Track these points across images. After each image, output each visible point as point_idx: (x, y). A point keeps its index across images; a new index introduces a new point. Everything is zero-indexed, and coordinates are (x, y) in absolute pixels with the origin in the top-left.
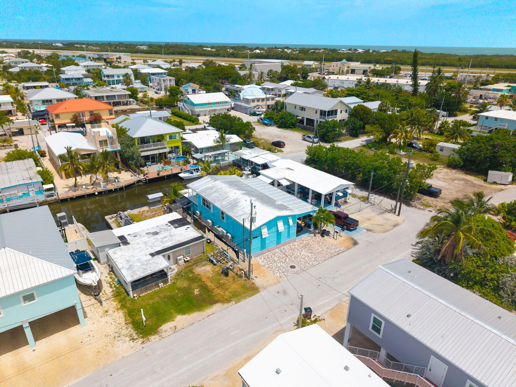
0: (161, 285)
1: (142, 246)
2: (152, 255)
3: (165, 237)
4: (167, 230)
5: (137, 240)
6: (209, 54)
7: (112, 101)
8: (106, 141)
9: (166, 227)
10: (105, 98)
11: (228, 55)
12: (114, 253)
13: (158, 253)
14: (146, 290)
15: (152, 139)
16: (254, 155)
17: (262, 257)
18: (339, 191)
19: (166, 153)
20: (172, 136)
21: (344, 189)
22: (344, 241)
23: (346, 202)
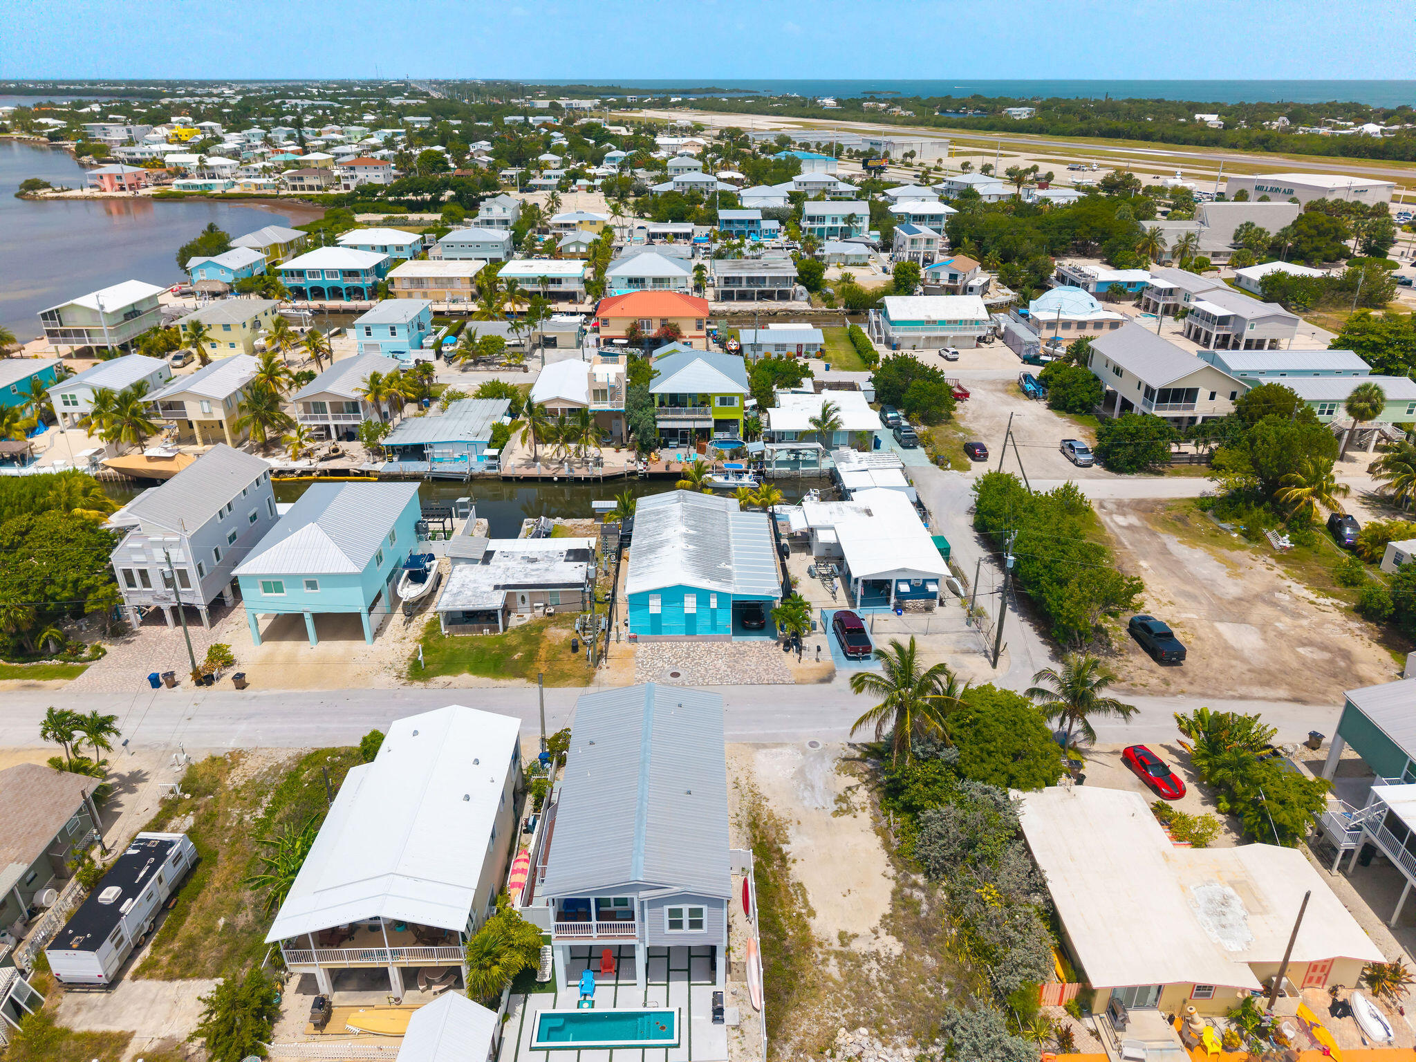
0: (486, 631)
3: (537, 570)
6: (1188, 136)
7: (756, 289)
8: (604, 391)
9: (557, 556)
10: (744, 283)
11: (1246, 142)
12: (461, 570)
14: (464, 631)
15: (691, 399)
16: (864, 465)
17: (650, 645)
18: (908, 581)
19: (708, 430)
20: (726, 400)
21: (925, 581)
22: (811, 670)
23: (928, 609)
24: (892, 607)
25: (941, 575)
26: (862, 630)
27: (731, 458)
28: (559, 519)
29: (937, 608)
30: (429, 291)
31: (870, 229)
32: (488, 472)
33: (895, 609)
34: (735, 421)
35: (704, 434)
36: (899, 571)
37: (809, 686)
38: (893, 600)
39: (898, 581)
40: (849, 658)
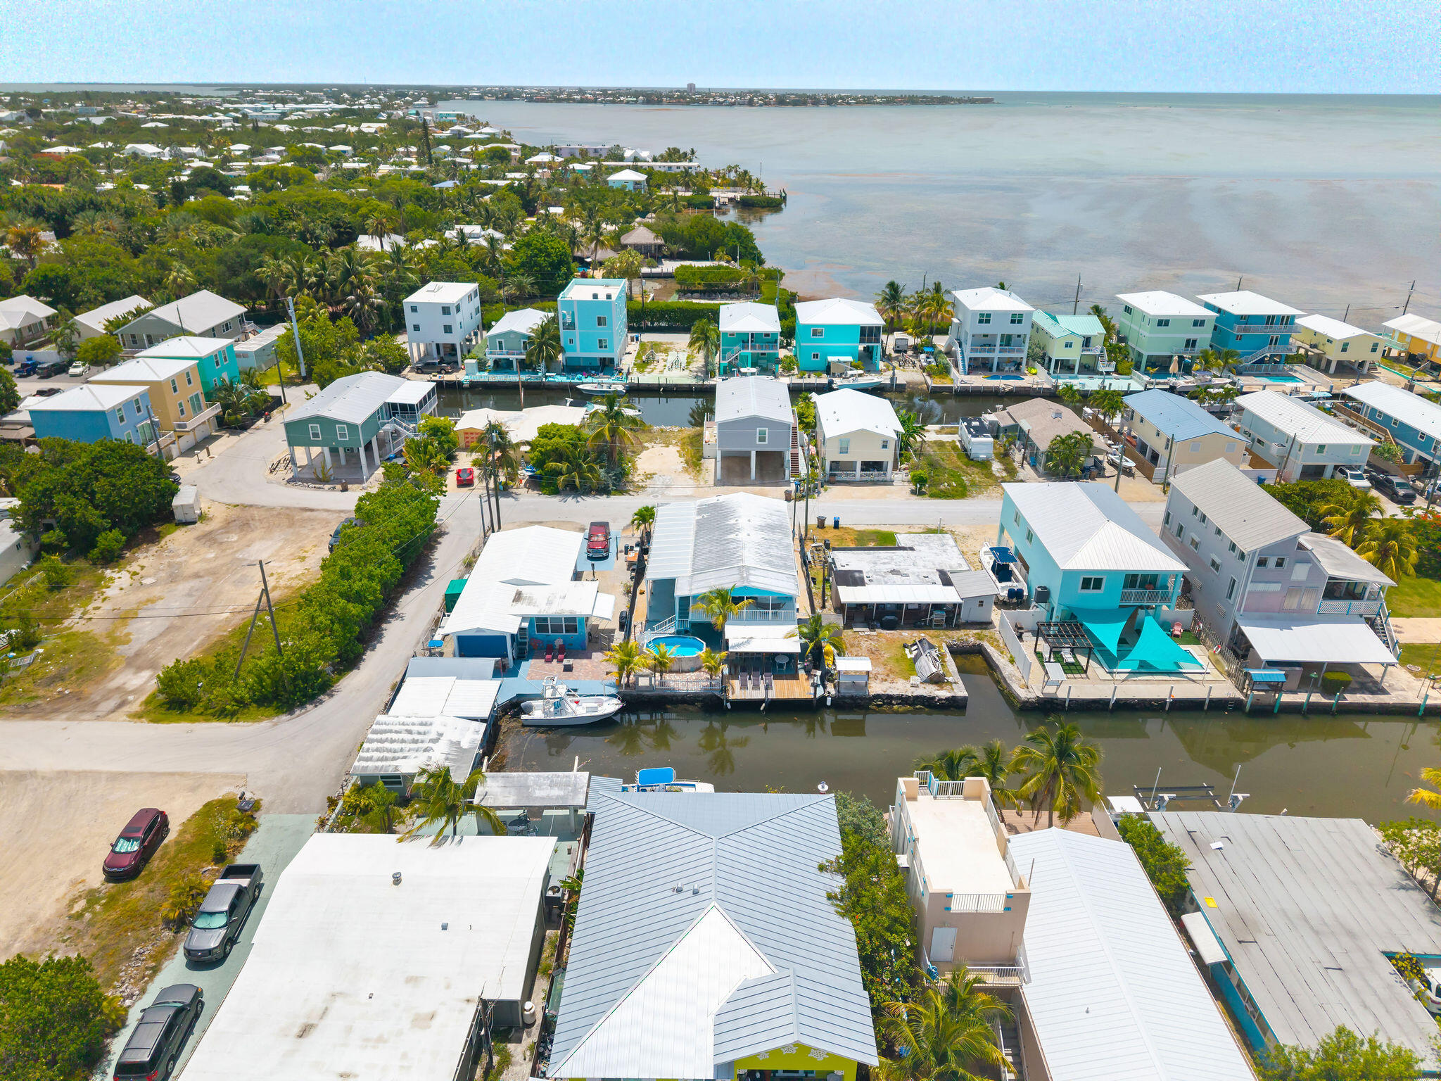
1: (921, 563)
2: (912, 549)
3: (884, 563)
4: (876, 573)
5: (924, 572)
9: (874, 577)
12: (960, 565)
13: (904, 549)
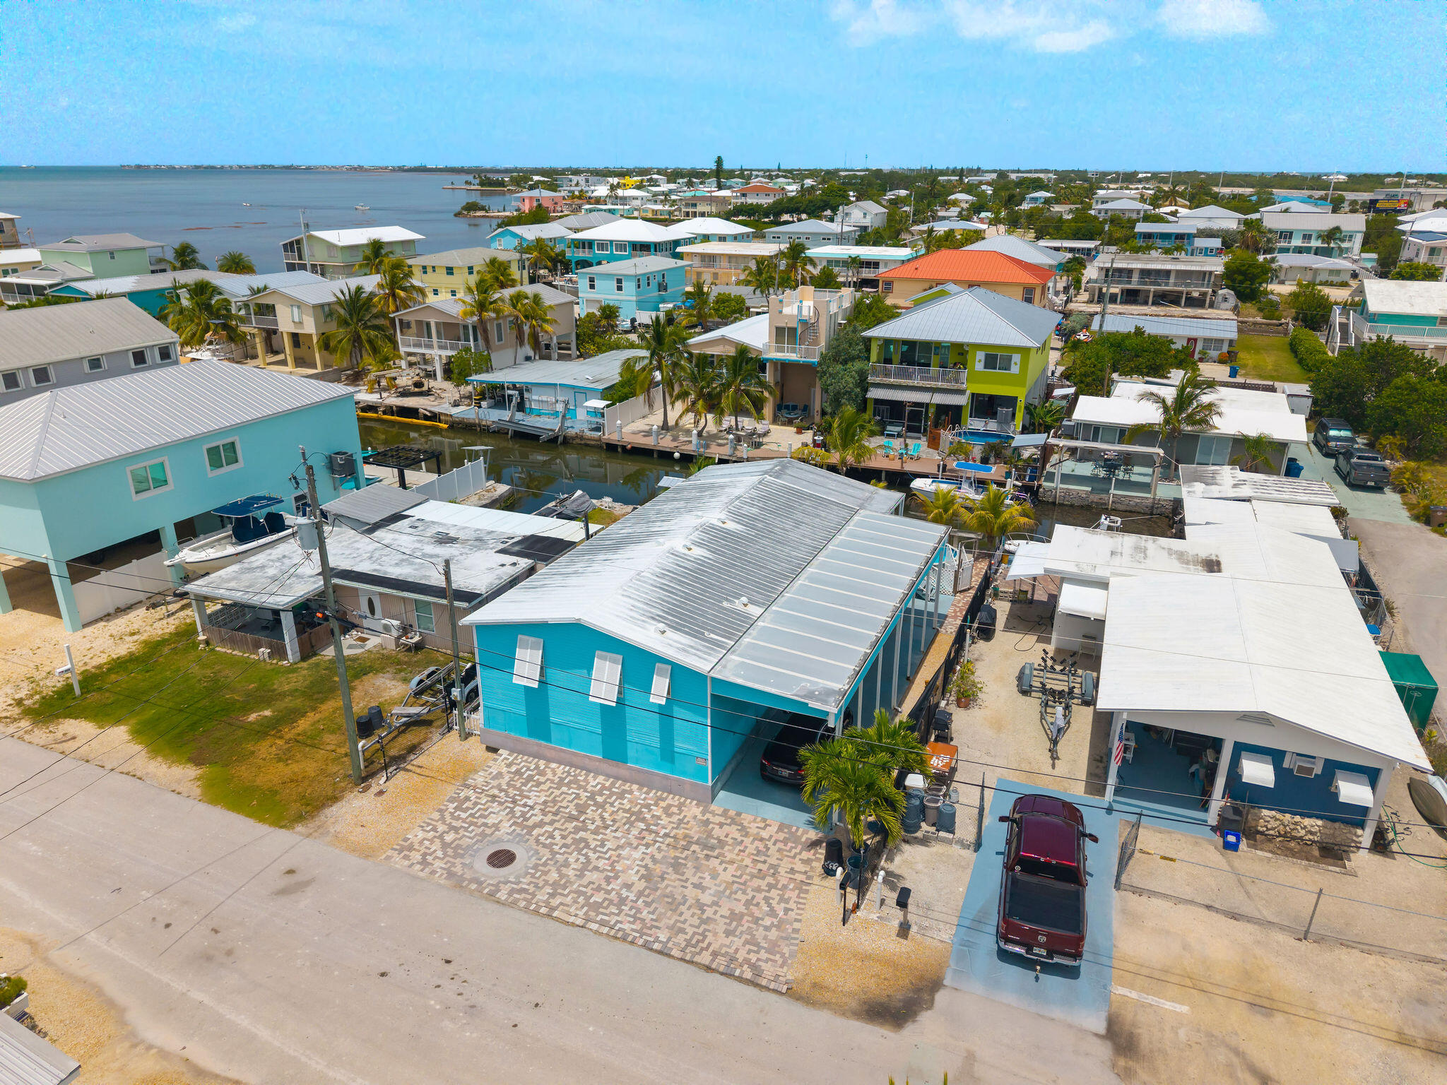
0: (264, 652)
7: (1153, 288)
8: (792, 331)
10: (1135, 278)
15: (938, 357)
16: (1245, 491)
17: (522, 762)
18: (1276, 756)
19: (958, 409)
20: (996, 358)
21: (1333, 767)
22: (866, 958)
23: (1332, 853)
24: (1212, 817)
25: (1392, 761)
26: (1074, 876)
27: (985, 460)
28: (608, 500)
29: (1362, 859)
30: (720, 271)
31: (1363, 251)
32: (588, 434)
33: (1222, 828)
34: (1011, 401)
35: (951, 415)
36: (1246, 717)
37: (822, 1018)
38: (1218, 801)
39: (1241, 749)
40: (1004, 956)
